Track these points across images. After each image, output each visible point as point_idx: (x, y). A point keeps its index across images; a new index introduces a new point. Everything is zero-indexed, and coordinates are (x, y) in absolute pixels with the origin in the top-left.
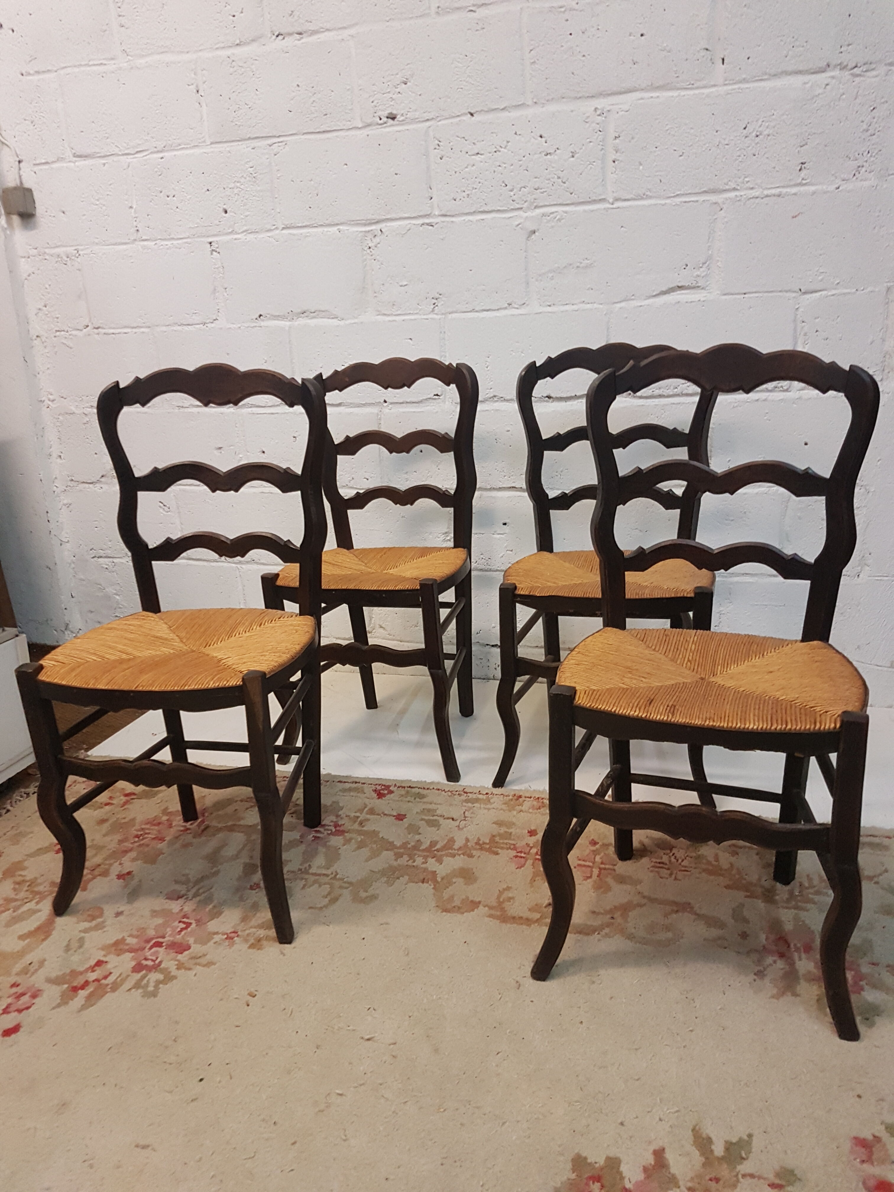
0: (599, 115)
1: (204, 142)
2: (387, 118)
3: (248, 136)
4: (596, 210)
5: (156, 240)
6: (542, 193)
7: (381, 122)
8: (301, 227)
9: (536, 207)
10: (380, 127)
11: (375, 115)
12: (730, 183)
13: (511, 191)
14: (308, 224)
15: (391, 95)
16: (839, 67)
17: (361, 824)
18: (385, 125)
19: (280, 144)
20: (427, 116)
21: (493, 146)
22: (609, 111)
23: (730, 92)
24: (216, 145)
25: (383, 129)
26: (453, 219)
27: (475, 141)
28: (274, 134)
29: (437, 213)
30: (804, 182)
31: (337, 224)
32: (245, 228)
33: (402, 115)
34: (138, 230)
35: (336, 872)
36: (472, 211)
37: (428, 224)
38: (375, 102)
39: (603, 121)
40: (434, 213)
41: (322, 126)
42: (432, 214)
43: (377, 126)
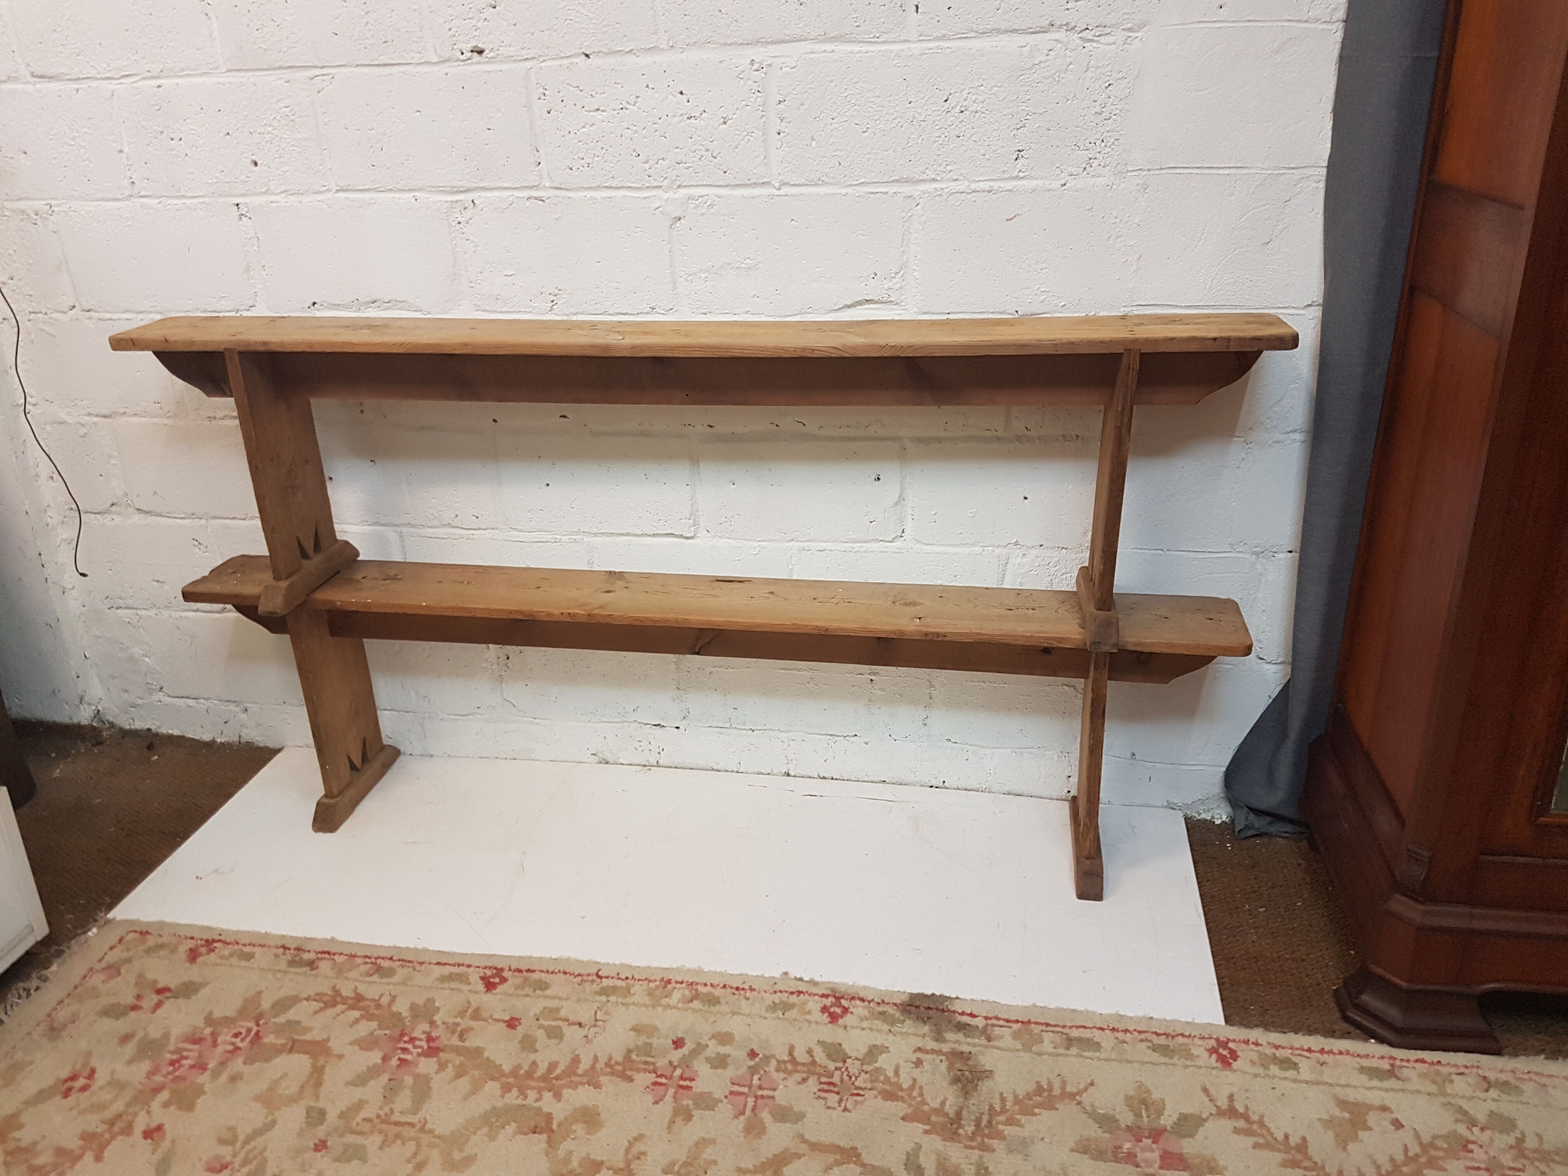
0: (757, 70)
1: (217, 68)
2: (472, 51)
3: (279, 64)
4: (758, 196)
5: (159, 197)
6: (687, 168)
7: (463, 57)
8: (362, 190)
9: (679, 186)
10: (463, 63)
11: (455, 47)
12: (927, 171)
13: (646, 162)
14: (372, 187)
15: (474, 22)
16: (1065, 28)
17: (461, 1037)
18: (469, 61)
19: (325, 78)
20: (525, 53)
21: (619, 102)
22: (770, 65)
23: (927, 51)
24: (235, 74)
25: (466, 67)
26: (572, 194)
27: (592, 93)
28: (316, 64)
29: (547, 185)
30: (1021, 175)
31: (412, 190)
32: (283, 188)
33: (492, 50)
34: (133, 183)
35: (425, 1119)
36: (594, 185)
37: (536, 198)
38: (453, 30)
39: (762, 78)
40: (543, 184)
41: (381, 58)
42: (541, 186)
43: (459, 63)
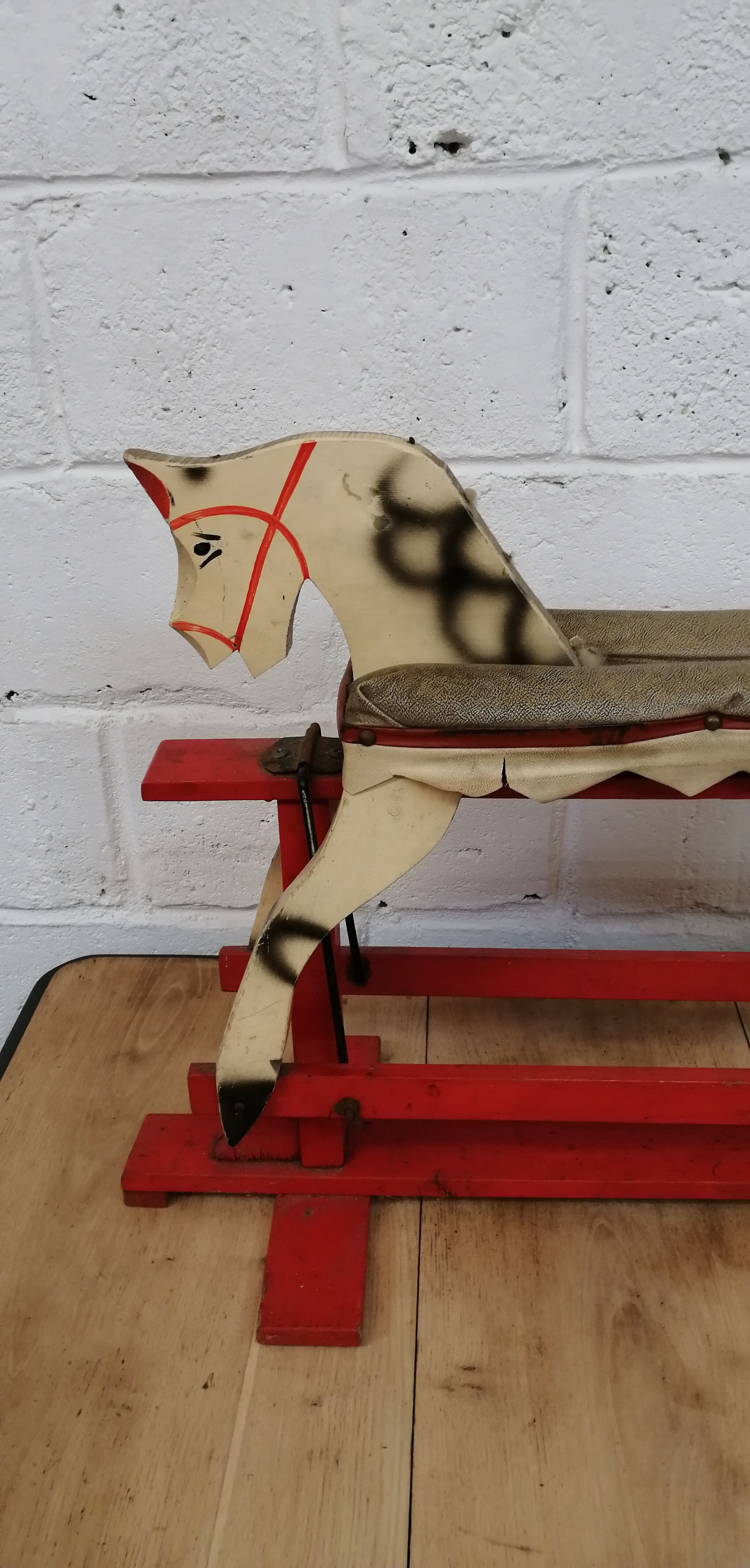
2: (436, 144)
7: (413, 159)
10: (409, 174)
11: (398, 133)
15: (455, 71)
18: (428, 169)
19: (57, 206)
20: (573, 150)
26: (631, 470)
27: (726, 246)
28: (35, 172)
29: (578, 451)
33: (490, 142)
36: (689, 451)
37: (546, 480)
38: (398, 92)
40: (567, 449)
41: (206, 157)
42: (561, 454)
43: (399, 173)
